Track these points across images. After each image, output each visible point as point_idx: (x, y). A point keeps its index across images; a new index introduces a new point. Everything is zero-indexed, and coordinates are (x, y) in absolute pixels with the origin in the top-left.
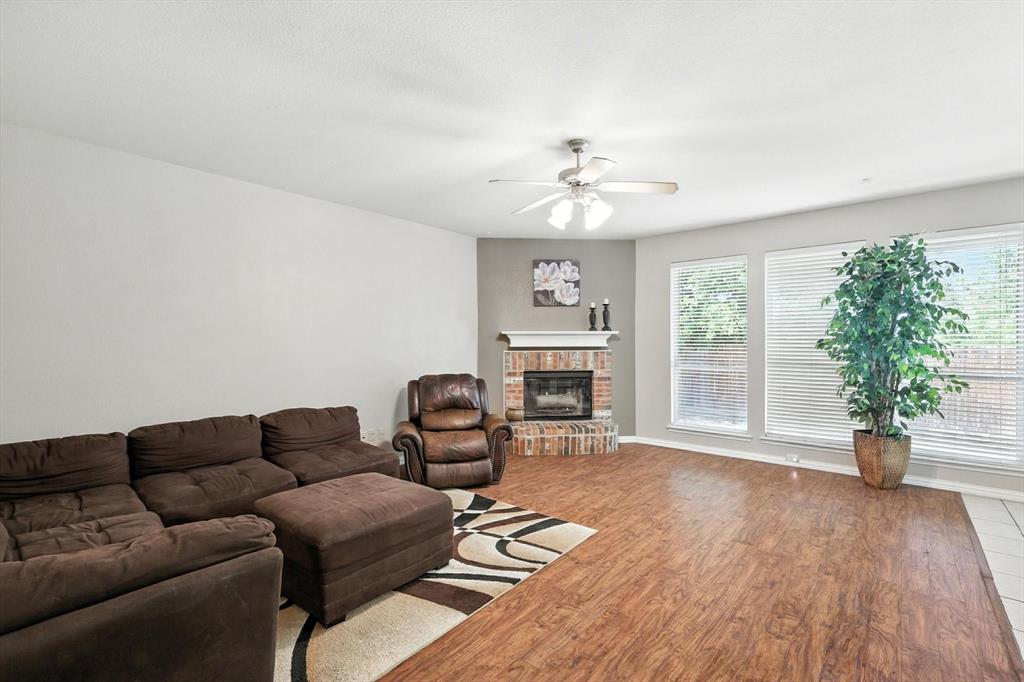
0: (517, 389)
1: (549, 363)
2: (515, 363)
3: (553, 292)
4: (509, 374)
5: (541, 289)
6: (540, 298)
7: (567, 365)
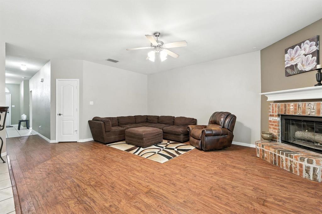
0: (274, 124)
1: (291, 110)
2: (273, 110)
3: (296, 65)
4: (271, 115)
5: (289, 65)
6: (289, 71)
7: (304, 112)
